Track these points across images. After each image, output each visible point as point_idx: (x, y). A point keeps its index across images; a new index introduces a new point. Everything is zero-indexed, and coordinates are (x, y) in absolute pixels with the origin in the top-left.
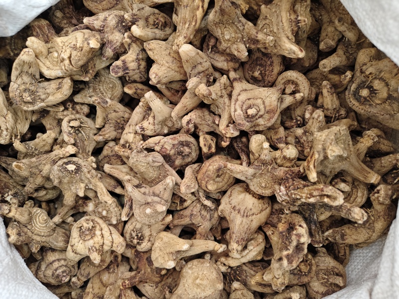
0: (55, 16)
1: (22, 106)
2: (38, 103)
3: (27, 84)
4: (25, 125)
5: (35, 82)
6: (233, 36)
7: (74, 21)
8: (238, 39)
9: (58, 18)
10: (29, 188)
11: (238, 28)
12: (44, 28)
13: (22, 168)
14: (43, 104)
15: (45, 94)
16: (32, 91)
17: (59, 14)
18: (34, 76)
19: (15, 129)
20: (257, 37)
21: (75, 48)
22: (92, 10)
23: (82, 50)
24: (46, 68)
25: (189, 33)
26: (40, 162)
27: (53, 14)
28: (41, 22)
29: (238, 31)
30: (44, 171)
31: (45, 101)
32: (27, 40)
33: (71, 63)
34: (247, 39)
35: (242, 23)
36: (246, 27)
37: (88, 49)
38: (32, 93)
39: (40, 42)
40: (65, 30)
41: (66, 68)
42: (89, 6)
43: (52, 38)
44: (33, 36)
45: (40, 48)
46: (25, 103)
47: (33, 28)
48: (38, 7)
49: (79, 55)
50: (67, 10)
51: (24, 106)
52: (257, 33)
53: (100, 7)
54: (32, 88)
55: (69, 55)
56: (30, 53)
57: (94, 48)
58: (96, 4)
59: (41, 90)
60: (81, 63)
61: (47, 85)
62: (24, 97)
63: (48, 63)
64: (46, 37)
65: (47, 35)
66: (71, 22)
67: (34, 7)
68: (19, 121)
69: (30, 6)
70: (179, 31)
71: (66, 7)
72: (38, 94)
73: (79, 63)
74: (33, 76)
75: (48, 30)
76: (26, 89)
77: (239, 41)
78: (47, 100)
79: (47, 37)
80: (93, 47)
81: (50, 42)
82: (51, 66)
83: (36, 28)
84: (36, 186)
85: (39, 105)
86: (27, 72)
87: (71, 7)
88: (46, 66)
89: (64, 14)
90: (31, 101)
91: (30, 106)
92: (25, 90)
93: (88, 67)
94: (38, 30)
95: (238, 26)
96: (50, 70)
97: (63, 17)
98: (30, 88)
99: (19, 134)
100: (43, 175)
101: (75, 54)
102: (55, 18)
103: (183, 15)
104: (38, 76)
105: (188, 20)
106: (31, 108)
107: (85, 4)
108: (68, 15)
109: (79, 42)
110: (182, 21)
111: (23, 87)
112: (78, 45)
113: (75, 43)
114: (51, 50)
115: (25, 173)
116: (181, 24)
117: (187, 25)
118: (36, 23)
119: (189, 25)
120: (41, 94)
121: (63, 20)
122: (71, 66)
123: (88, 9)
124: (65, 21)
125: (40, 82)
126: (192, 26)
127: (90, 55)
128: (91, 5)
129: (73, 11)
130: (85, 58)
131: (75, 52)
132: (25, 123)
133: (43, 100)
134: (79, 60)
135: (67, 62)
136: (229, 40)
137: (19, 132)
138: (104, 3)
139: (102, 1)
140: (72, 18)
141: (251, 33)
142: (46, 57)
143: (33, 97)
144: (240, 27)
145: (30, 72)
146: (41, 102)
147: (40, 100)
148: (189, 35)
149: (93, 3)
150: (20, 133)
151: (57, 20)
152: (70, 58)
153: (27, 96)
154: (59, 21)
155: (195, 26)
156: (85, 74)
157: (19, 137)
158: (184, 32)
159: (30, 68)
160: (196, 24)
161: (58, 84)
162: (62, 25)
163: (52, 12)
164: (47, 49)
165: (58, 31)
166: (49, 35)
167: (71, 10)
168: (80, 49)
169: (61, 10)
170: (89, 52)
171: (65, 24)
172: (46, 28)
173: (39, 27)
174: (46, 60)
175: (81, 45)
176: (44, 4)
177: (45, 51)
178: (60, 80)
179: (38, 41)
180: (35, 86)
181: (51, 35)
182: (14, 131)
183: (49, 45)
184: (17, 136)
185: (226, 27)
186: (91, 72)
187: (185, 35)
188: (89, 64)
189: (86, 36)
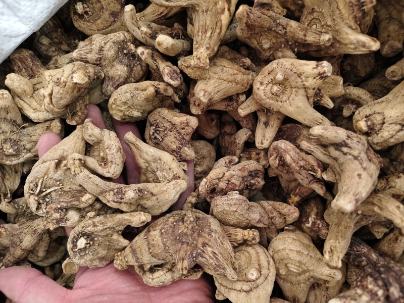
0: (41, 43)
1: (4, 161)
2: (23, 154)
3: (7, 132)
4: (14, 180)
5: (17, 129)
6: (274, 41)
7: (64, 47)
8: (281, 44)
9: (44, 45)
10: (7, 261)
11: (277, 33)
12: (27, 60)
13: (3, 234)
14: (29, 155)
15: (30, 142)
16: (15, 141)
17: (45, 41)
18: (14, 121)
19: (3, 188)
20: (305, 41)
21: (58, 83)
22: (84, 32)
23: (65, 86)
24: (32, 110)
25: (212, 42)
26: (22, 230)
27: (38, 41)
28: (23, 54)
29: (278, 36)
30: (23, 243)
31: (32, 151)
32: (6, 78)
33: (52, 101)
34: (293, 42)
35: (282, 26)
36: (288, 30)
37: (71, 85)
38: (15, 143)
39: (22, 78)
40: (53, 59)
41: (46, 108)
42: (80, 26)
43: (38, 72)
44: (13, 71)
45: (22, 86)
46: (8, 156)
47: (13, 62)
48: (16, 36)
49: (62, 92)
50: (55, 35)
51: (7, 160)
52: (305, 35)
53: (94, 27)
54: (14, 137)
55: (50, 91)
56: (5, 96)
57: (79, 84)
58: (89, 24)
59: (25, 138)
60: (64, 102)
61: (33, 131)
62: (5, 150)
63: (34, 104)
64: (30, 70)
65: (31, 69)
66: (60, 49)
67: (11, 37)
68: (7, 177)
69: (5, 36)
70: (197, 43)
71: (53, 31)
72: (22, 143)
73: (61, 102)
74: (14, 123)
75: (33, 62)
76: (6, 139)
77: (283, 46)
78: (34, 149)
79: (32, 71)
80: (77, 82)
81: (36, 76)
82: (38, 107)
83: (17, 61)
84: (15, 259)
85: (25, 156)
86: (4, 118)
87: (60, 30)
88: (31, 107)
89: (52, 39)
90: (15, 153)
91: (13, 159)
92: (5, 141)
93: (76, 108)
94: (19, 64)
95: (277, 30)
96: (38, 113)
97: (50, 44)
98: (12, 137)
99: (9, 192)
100: (23, 248)
101: (57, 91)
102: (39, 45)
103: (201, 23)
104: (19, 121)
105: (210, 27)
106: (15, 161)
107: (76, 25)
108: (56, 40)
109: (65, 75)
110: (201, 30)
111: (3, 137)
112: (63, 79)
113: (59, 77)
114: (38, 86)
115: (6, 242)
116: (200, 34)
117: (209, 34)
118: (16, 55)
119: (211, 34)
120: (26, 142)
121: (50, 48)
122: (51, 106)
123: (79, 31)
124: (53, 49)
125: (24, 128)
126: (216, 34)
127: (75, 92)
128: (83, 26)
129: (62, 34)
130: (68, 96)
131: (58, 88)
132: (15, 178)
133: (29, 150)
134: (61, 98)
135: (47, 100)
136: (270, 48)
137: (8, 190)
138: (99, 21)
139: (97, 20)
140: (61, 43)
141: (296, 37)
142: (32, 97)
143: (16, 147)
144: (280, 32)
145: (9, 118)
146: (26, 153)
147: (25, 151)
148: (212, 46)
149: (86, 23)
150: (10, 190)
151: (44, 48)
152: (51, 95)
153: (8, 148)
154: (46, 48)
155: (219, 34)
156: (72, 116)
157: (9, 195)
158: (206, 42)
159: (8, 113)
160: (221, 31)
161: (45, 128)
162: (50, 54)
163: (37, 38)
164: (31, 85)
165: (46, 61)
166: (34, 68)
167: (59, 34)
168: (64, 84)
169: (47, 36)
170: (73, 89)
171: (54, 52)
172: (29, 60)
173: (21, 60)
174: (31, 100)
175: (65, 80)
176: (24, 32)
177: (28, 89)
178: (48, 123)
179: (19, 79)
180: (17, 133)
181: (36, 68)
182: (2, 189)
183: (35, 81)
184: (7, 194)
185: (262, 35)
186: (80, 113)
187: (208, 46)
188: (78, 104)
189: (74, 69)
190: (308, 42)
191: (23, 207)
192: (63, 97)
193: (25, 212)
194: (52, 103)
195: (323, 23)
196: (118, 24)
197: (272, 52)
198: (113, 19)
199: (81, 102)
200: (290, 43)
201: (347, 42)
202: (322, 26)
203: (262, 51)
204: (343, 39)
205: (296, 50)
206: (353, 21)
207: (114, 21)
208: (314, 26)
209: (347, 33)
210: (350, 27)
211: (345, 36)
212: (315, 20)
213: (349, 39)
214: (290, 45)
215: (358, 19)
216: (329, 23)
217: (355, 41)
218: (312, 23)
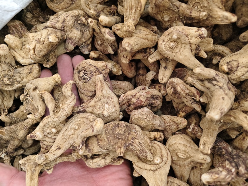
0: (27, 17)
1: (4, 88)
2: (16, 84)
3: (6, 71)
4: (10, 101)
5: (12, 69)
6: (171, 16)
7: (41, 19)
8: (176, 18)
9: (28, 18)
10: (9, 149)
11: (173, 11)
12: (18, 27)
13: (5, 133)
14: (19, 85)
15: (20, 77)
16: (11, 76)
17: (29, 15)
18: (10, 64)
19: (3, 106)
20: (191, 16)
21: (39, 41)
22: (54, 10)
23: (44, 43)
24: (21, 58)
25: (136, 16)
26: (17, 128)
27: (25, 15)
28: (15, 23)
29: (174, 13)
31: (21, 83)
32: (5, 38)
33: (35, 53)
34: (183, 17)
35: (177, 6)
36: (180, 9)
37: (48, 43)
38: (11, 77)
39: (15, 38)
40: (34, 27)
41: (31, 57)
42: (51, 6)
43: (25, 34)
44: (10, 34)
45: (15, 42)
46: (6, 85)
47: (9, 28)
48: (12, 11)
49: (41, 47)
50: (35, 12)
51: (5, 88)
52: (191, 12)
53: (60, 7)
54: (10, 74)
55: (34, 47)
56: (4, 48)
57: (53, 43)
58: (56, 5)
59: (17, 75)
60: (42, 53)
61: (22, 70)
62: (4, 81)
63: (22, 54)
64: (20, 33)
65: (21, 32)
66: (39, 21)
67: (8, 11)
68: (5, 99)
69: (5, 11)
71: (34, 9)
72: (15, 78)
73: (41, 53)
74: (10, 65)
75: (21, 28)
76: (5, 75)
77: (177, 19)
78: (22, 82)
79: (21, 33)
80: (51, 41)
81: (24, 37)
82: (25, 56)
83: (12, 27)
84: (14, 147)
85: (17, 86)
86: (4, 62)
87: (38, 9)
88: (21, 56)
89: (33, 14)
90: (10, 83)
91: (9, 87)
92: (5, 76)
93: (49, 57)
94: (13, 29)
95: (173, 9)
96: (25, 59)
97: (32, 17)
98: (9, 74)
99: (6, 108)
101: (38, 46)
102: (26, 18)
103: (128, 4)
104: (14, 64)
105: (134, 7)
106: (10, 88)
107: (48, 5)
108: (36, 15)
109: (43, 37)
110: (128, 8)
111: (3, 73)
112: (42, 39)
113: (40, 38)
114: (24, 43)
115: (6, 137)
116: (128, 11)
118: (12, 24)
119: (135, 10)
120: (17, 77)
121: (32, 20)
122: (35, 56)
123: (51, 10)
124: (34, 20)
125: (16, 68)
126: (138, 10)
127: (50, 47)
128: (53, 6)
129: (40, 12)
130: (45, 50)
131: (39, 44)
133: (19, 82)
134: (41, 51)
135: (32, 52)
136: (168, 21)
138: (63, 3)
139: (61, 3)
140: (39, 17)
141: (185, 13)
142: (21, 49)
143: (11, 80)
144: (175, 10)
145: (7, 62)
146: (18, 84)
147: (17, 82)
148: (136, 18)
149: (54, 4)
151: (28, 20)
152: (34, 49)
153: (6, 80)
154: (30, 20)
155: (140, 11)
156: (47, 62)
157: (6, 111)
158: (132, 16)
159: (6, 59)
160: (141, 9)
161: (29, 69)
162: (32, 23)
163: (24, 14)
164: (21, 43)
165: (29, 28)
166: (22, 32)
167: (38, 11)
168: (43, 42)
169: (30, 12)
170: (49, 45)
171: (34, 22)
172: (19, 26)
173: (14, 27)
174: (21, 51)
175: (44, 40)
176: (16, 8)
177: (19, 45)
178: (31, 66)
179: (13, 38)
180: (12, 71)
181: (24, 32)
182: (2, 107)
183: (23, 40)
185: (164, 12)
186: (51, 60)
187: (134, 18)
188: (50, 54)
189: (49, 33)
190: (192, 17)
191: (15, 118)
192: (42, 50)
193: (16, 121)
194: (35, 54)
195: (202, 5)
196: (74, 5)
197: (169, 23)
198: (71, 2)
199: (52, 53)
200: (181, 18)
201: (216, 16)
202: (201, 7)
203: (164, 23)
204: (214, 14)
205: (185, 22)
206: (221, 4)
207: (72, 3)
208: (196, 7)
209: (217, 11)
210: (219, 7)
211: (215, 13)
212: (197, 4)
213: (218, 14)
214: (181, 19)
215: (224, 2)
216: (206, 5)
217: (221, 16)
218: (195, 5)
